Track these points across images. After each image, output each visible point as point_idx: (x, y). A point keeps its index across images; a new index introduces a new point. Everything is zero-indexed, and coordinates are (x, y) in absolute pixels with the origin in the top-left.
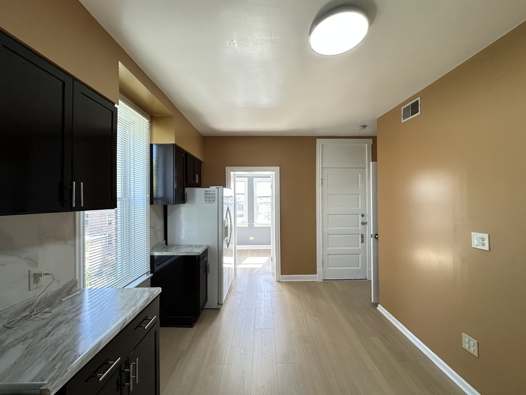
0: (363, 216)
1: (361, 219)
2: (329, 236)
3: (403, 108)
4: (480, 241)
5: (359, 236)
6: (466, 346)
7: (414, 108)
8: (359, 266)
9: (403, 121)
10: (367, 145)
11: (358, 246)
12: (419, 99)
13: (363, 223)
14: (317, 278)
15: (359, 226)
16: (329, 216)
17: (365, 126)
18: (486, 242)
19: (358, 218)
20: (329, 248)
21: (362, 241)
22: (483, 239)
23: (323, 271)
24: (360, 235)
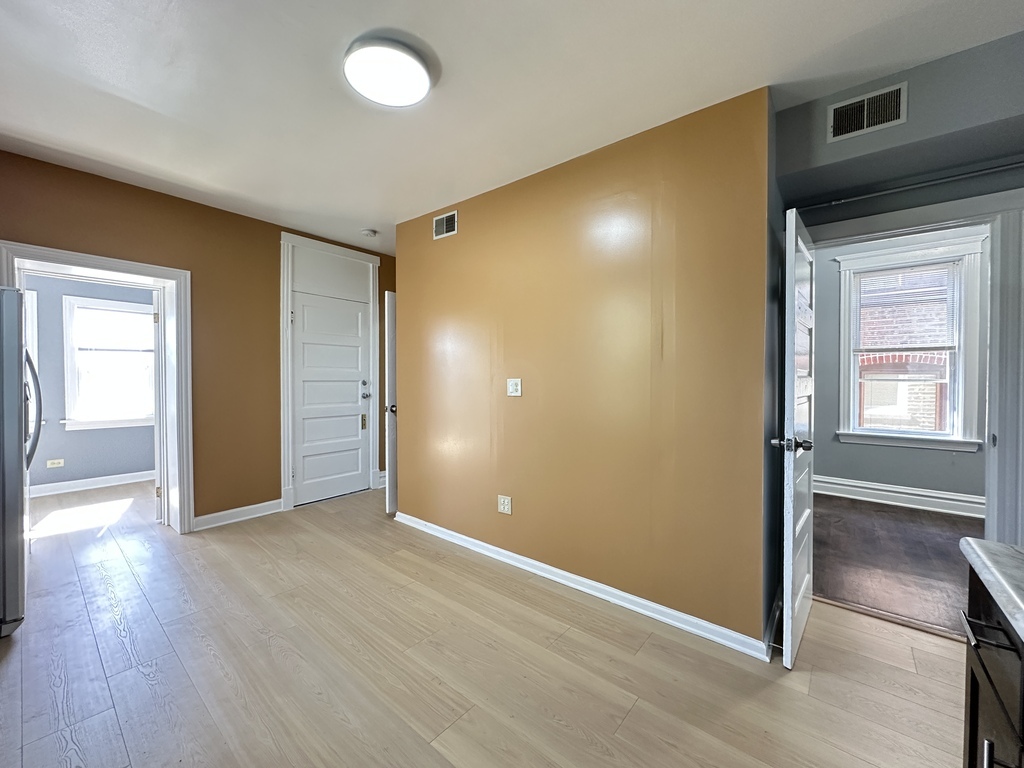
0: (364, 383)
1: (361, 390)
2: (306, 422)
3: (435, 219)
4: (513, 387)
5: (357, 419)
6: (501, 509)
7: (450, 224)
8: (358, 470)
9: (435, 238)
10: (372, 265)
11: (357, 435)
12: (455, 212)
13: (366, 396)
14: (282, 505)
15: (357, 401)
16: (306, 384)
17: (375, 232)
18: (519, 387)
19: (357, 388)
20: (306, 445)
21: (364, 426)
22: (516, 385)
23: (295, 489)
24: (360, 417)
